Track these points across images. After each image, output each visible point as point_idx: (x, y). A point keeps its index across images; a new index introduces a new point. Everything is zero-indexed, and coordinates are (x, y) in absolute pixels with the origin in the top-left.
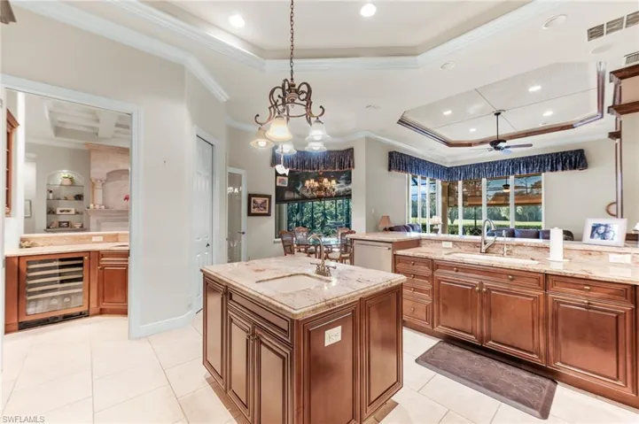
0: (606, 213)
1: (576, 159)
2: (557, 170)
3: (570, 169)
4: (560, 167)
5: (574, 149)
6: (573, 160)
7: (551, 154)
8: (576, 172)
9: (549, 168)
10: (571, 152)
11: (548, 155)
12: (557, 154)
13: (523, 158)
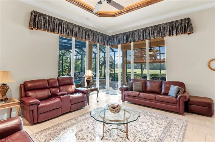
0: (208, 68)
1: (185, 25)
2: (173, 35)
3: (182, 33)
4: (175, 33)
5: (183, 18)
6: (183, 26)
7: (169, 23)
8: (185, 36)
9: (168, 33)
10: (182, 20)
11: (167, 23)
12: (172, 22)
13: (151, 27)
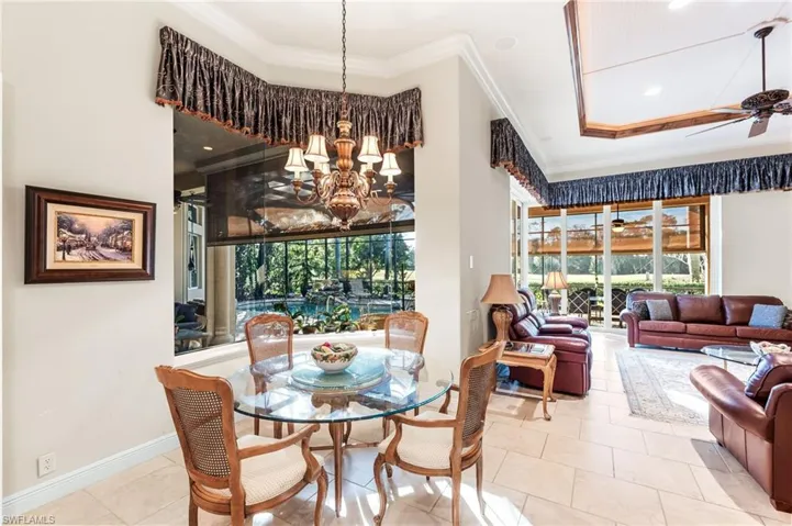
2: (749, 189)
3: (776, 188)
4: (755, 185)
6: (779, 172)
7: (740, 162)
9: (737, 184)
11: (734, 162)
